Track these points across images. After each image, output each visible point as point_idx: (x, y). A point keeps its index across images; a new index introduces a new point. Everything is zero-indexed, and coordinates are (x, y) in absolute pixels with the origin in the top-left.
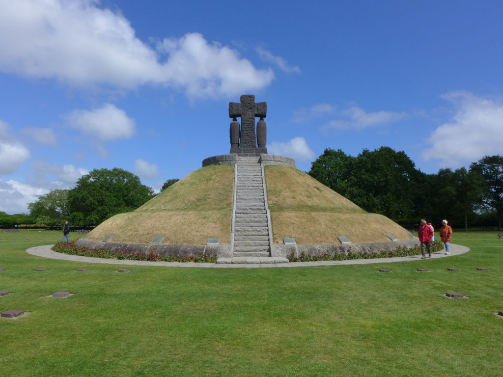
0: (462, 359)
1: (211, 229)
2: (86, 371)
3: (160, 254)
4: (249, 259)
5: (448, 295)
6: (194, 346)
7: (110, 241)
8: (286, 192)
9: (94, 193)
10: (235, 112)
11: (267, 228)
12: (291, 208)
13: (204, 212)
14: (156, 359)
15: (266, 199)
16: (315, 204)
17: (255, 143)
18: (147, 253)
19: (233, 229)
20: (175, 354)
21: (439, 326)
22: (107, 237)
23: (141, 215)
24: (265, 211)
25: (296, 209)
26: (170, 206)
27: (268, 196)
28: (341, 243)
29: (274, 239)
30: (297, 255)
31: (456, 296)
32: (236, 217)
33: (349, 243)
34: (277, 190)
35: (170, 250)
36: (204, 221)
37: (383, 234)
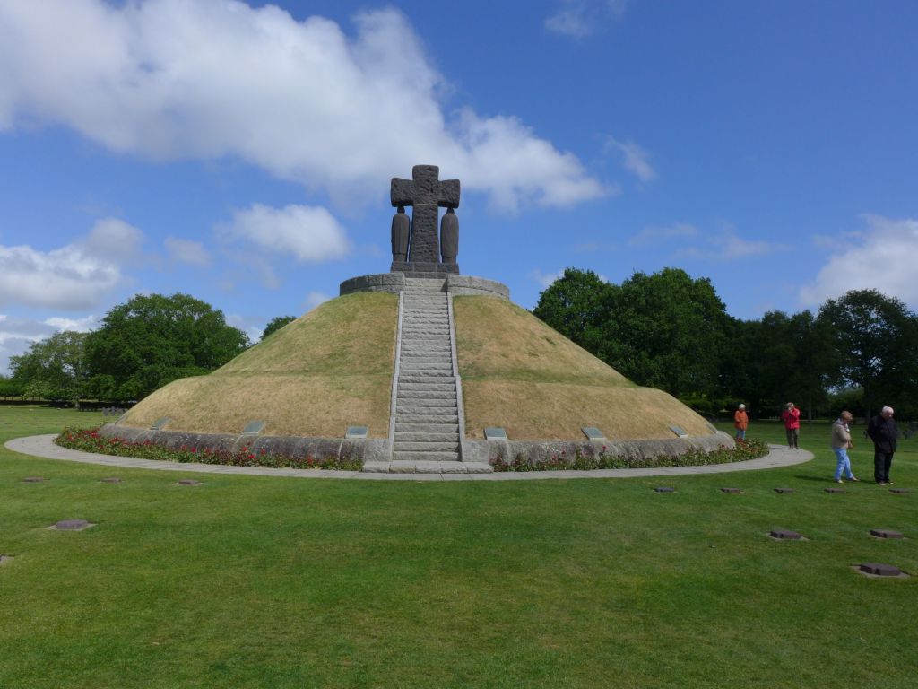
0: (794, 644)
1: (353, 408)
2: (118, 663)
3: (258, 453)
4: (421, 465)
5: (774, 534)
6: (319, 619)
7: (165, 428)
8: (491, 346)
9: (136, 340)
10: (402, 197)
11: (455, 409)
12: (499, 374)
13: (340, 378)
14: (248, 641)
15: (454, 357)
16: (543, 368)
17: (437, 254)
18: (234, 450)
19: (394, 410)
20: (284, 633)
21: (757, 588)
22: (160, 422)
23: (224, 381)
24: (453, 379)
25: (509, 376)
26: (279, 366)
27: (458, 352)
28: (588, 439)
29: (468, 429)
30: (509, 458)
31: (787, 536)
32: (400, 388)
33: (602, 440)
34: (475, 340)
35: (278, 446)
36: (341, 394)
37: (662, 425)
